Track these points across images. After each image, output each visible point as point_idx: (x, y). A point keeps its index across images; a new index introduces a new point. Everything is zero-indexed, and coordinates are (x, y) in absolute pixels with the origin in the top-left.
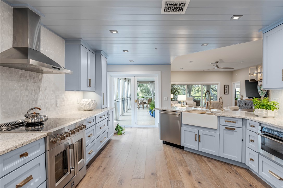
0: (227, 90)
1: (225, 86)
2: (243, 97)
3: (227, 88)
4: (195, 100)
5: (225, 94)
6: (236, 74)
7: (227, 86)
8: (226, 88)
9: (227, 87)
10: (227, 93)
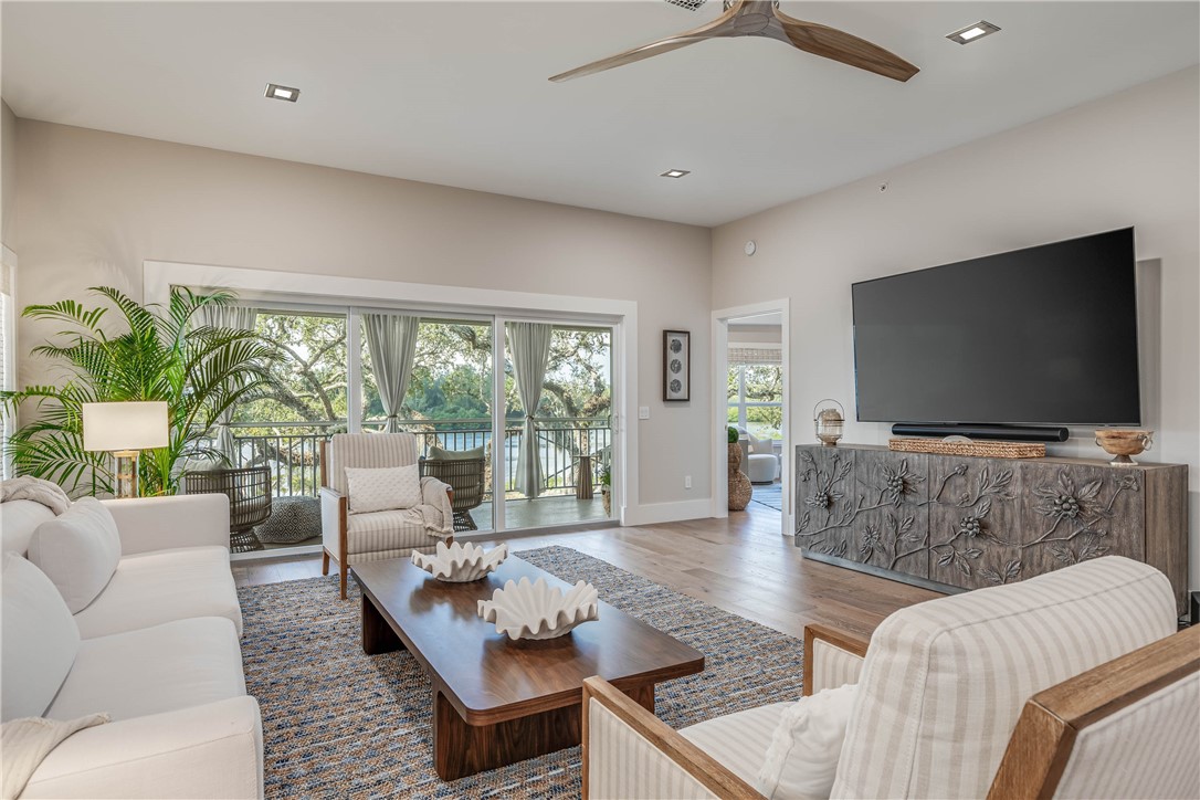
0: (679, 369)
1: (670, 338)
2: (839, 421)
3: (681, 357)
4: (434, 450)
5: (665, 399)
6: (750, 249)
7: (682, 340)
8: (672, 356)
9: (677, 348)
10: (682, 394)
